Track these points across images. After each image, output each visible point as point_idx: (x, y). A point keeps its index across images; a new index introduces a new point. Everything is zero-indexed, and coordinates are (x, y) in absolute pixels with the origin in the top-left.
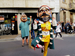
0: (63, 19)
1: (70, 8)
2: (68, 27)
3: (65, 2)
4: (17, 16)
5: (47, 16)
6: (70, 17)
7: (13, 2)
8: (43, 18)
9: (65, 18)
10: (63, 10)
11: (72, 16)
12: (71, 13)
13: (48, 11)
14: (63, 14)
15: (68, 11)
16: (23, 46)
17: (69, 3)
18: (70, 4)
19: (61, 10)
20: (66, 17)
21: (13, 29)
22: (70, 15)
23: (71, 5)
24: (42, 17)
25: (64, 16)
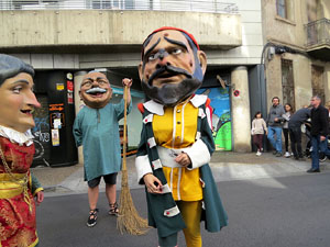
0: (281, 92)
1: (312, 44)
2: (303, 129)
3: (286, 17)
4: (73, 81)
5: (176, 78)
6: (313, 84)
7: (56, 23)
8: (160, 87)
9: (289, 87)
10: (278, 53)
11: (321, 78)
12: (318, 63)
13: (179, 51)
14: (280, 71)
15: (303, 57)
16: (91, 221)
17: (306, 22)
18: (311, 27)
19: (272, 50)
20: (293, 82)
21: (56, 143)
22: (313, 73)
23: (316, 32)
24: (156, 84)
25: (285, 81)
